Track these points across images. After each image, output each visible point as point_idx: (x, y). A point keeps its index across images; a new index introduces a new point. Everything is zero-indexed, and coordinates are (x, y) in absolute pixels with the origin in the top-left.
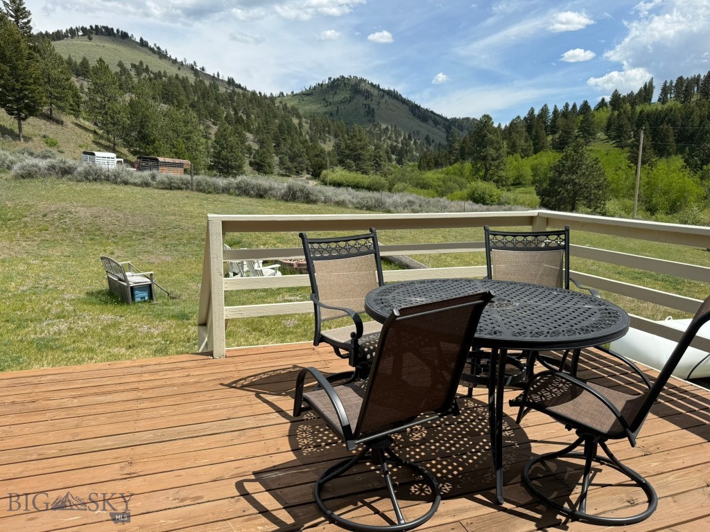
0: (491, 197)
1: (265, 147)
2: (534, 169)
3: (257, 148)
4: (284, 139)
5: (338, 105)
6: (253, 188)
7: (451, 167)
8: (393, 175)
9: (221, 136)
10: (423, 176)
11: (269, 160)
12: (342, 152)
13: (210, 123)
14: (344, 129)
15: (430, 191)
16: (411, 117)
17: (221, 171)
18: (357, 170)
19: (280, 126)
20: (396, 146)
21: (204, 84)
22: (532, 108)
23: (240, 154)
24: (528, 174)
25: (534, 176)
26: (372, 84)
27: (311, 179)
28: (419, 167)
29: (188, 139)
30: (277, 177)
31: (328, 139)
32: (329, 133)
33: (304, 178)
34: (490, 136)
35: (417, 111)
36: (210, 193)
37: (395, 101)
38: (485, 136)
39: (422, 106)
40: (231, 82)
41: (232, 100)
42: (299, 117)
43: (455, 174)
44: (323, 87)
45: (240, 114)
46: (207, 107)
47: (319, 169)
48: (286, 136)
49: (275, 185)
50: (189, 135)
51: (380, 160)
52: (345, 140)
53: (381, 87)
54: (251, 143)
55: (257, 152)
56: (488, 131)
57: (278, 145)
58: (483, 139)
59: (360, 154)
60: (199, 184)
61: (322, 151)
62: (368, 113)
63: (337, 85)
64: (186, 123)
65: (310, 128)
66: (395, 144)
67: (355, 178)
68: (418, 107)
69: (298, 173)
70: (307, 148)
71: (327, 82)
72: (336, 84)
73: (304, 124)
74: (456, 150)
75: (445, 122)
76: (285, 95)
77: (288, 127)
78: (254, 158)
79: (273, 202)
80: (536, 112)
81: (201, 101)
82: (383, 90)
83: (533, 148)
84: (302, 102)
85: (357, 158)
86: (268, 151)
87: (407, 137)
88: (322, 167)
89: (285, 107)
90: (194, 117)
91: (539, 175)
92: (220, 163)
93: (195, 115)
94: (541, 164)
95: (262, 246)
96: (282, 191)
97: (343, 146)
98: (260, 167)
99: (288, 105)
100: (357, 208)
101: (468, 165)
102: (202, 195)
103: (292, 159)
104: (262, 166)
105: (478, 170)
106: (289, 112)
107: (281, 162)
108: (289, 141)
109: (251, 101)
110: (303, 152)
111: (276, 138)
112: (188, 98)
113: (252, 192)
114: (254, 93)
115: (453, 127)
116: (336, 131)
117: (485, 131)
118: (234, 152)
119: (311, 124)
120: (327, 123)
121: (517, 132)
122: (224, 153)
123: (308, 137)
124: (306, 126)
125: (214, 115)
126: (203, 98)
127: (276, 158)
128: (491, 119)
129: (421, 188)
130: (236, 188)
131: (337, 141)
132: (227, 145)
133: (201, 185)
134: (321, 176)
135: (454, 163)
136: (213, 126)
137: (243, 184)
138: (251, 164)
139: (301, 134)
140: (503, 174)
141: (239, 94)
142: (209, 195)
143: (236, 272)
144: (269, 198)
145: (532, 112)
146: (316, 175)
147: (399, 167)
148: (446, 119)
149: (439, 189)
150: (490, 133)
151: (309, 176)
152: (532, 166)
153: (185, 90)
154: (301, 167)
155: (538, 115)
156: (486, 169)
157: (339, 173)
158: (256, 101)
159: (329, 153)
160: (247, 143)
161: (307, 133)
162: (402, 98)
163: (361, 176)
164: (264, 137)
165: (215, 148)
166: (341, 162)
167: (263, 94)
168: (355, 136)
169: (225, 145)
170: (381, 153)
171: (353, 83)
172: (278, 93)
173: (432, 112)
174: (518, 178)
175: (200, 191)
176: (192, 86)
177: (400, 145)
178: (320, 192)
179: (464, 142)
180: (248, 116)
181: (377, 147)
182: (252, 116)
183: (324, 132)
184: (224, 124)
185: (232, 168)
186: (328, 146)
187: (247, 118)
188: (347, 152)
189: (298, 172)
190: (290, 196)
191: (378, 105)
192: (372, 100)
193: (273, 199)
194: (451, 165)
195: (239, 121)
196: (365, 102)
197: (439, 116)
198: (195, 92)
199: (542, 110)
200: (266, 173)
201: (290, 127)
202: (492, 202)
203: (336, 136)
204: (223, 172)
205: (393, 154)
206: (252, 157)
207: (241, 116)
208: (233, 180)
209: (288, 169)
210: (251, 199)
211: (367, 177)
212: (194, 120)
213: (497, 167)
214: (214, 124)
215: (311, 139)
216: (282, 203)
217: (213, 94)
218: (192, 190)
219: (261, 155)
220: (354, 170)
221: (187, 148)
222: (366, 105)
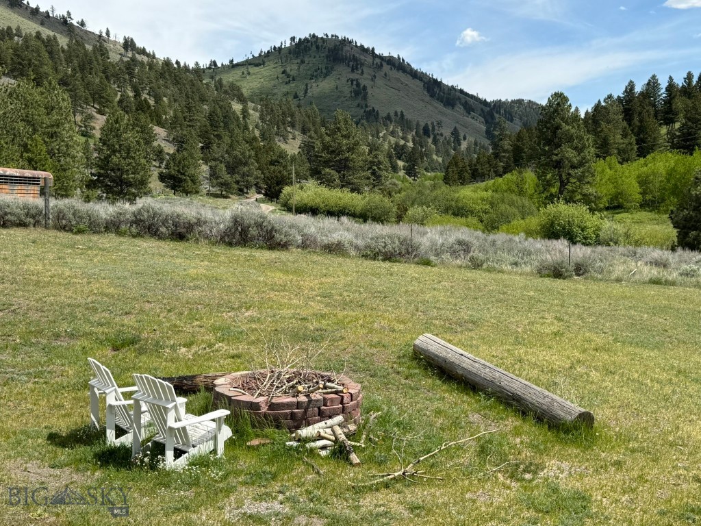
0: (583, 230)
1: (185, 149)
2: (643, 182)
3: (171, 152)
4: (219, 137)
5: (306, 81)
6: (165, 222)
7: (500, 180)
8: (403, 193)
9: (111, 130)
10: (457, 195)
11: (192, 171)
12: (317, 156)
13: (93, 112)
14: (318, 120)
15: (470, 219)
16: (428, 98)
17: (108, 190)
18: (343, 186)
19: (211, 116)
20: (404, 147)
21: (84, 48)
22: (631, 81)
23: (143, 161)
24: (634, 190)
25: (644, 193)
26: (362, 46)
27: (263, 202)
28: (446, 180)
29: (52, 136)
30: (206, 199)
31: (290, 136)
32: (293, 126)
33: (253, 200)
34: (565, 127)
35: (436, 90)
36: (80, 232)
37: (400, 75)
38: (558, 127)
39: (445, 82)
40: (129, 44)
41: (131, 74)
42: (242, 99)
43: (510, 190)
44: (282, 52)
45: (144, 96)
46: (88, 85)
47: (278, 184)
48: (221, 131)
49: (208, 214)
50: (55, 129)
51: (379, 169)
52: (321, 137)
53: (377, 52)
54: (163, 144)
55: (173, 157)
56: (562, 119)
57: (207, 147)
58: (555, 132)
59: (347, 159)
60: (60, 215)
61: (282, 155)
62: (357, 93)
63: (305, 48)
64: (50, 109)
65: (262, 118)
66: (402, 142)
67: (340, 198)
68: (437, 84)
69: (241, 192)
70: (258, 150)
71: (288, 45)
72: (302, 47)
73: (251, 112)
74: (505, 151)
75: (482, 106)
76: (219, 65)
77: (225, 117)
78: (167, 167)
79: (204, 249)
80: (638, 89)
81: (79, 75)
82: (381, 57)
83: (636, 147)
84: (248, 77)
85: (343, 166)
86: (191, 155)
87: (421, 132)
88: (283, 181)
89: (219, 85)
90: (63, 100)
91: (651, 192)
92: (107, 177)
93: (66, 96)
94: (654, 174)
95: (183, 350)
96: (222, 226)
97: (318, 145)
98: (177, 182)
99: (224, 82)
100: (365, 256)
101: (530, 176)
102: (64, 237)
103: (231, 169)
104: (181, 181)
105: (548, 184)
106: (226, 92)
107: (214, 175)
108: (227, 140)
109: (162, 75)
110: (250, 157)
111: (204, 135)
112: (56, 70)
113: (163, 230)
114: (167, 63)
115: (497, 116)
116: (304, 122)
117: (558, 120)
118: (133, 158)
119: (262, 111)
120: (289, 109)
121: (609, 122)
122: (115, 159)
123: (257, 133)
124: (254, 115)
125: (100, 99)
126: (82, 70)
127: (205, 168)
128: (566, 99)
129: (455, 215)
130: (132, 222)
131: (306, 138)
132: (120, 145)
133: (63, 218)
134: (282, 195)
135: (505, 173)
136: (98, 116)
137: (146, 215)
138: (162, 178)
139: (246, 128)
140: (592, 190)
141: (142, 63)
142: (78, 237)
143: (124, 425)
144: (197, 241)
145: (630, 88)
146: (272, 195)
147: (410, 179)
148: (485, 103)
149: (485, 217)
150: (567, 123)
151: (261, 196)
152: (638, 177)
153: (52, 58)
154: (247, 181)
155: (642, 94)
156: (562, 182)
157: (311, 191)
158: (170, 76)
159: (293, 159)
160: (155, 144)
161: (257, 126)
162: (412, 69)
163: (350, 195)
164: (185, 133)
165: (99, 150)
166: (316, 173)
167: (182, 64)
168: (339, 129)
169: (117, 147)
170: (381, 158)
171: (331, 46)
172: (208, 63)
173: (461, 91)
174: (616, 197)
175: (63, 228)
176: (63, 51)
177: (410, 144)
178: (292, 226)
179: (519, 137)
180: (158, 99)
181: (373, 148)
182: (165, 99)
183: (284, 124)
184: (117, 111)
185: (129, 185)
186: (292, 146)
187: (156, 102)
188: (325, 155)
189: (241, 190)
190: (237, 236)
191: (372, 80)
192: (362, 73)
193: (203, 242)
194: (501, 176)
195: (142, 107)
196: (352, 76)
197: (472, 97)
198: (69, 60)
199: (648, 84)
200: (187, 193)
201: (228, 115)
202: (585, 238)
203: (304, 131)
204: (112, 193)
205: (400, 159)
206: (163, 166)
207: (145, 99)
208: (127, 205)
209: (224, 185)
210: (162, 243)
211: (360, 197)
212: (63, 104)
213: (580, 179)
214: (100, 112)
215: (263, 135)
216: (221, 250)
217: (99, 64)
218: (46, 227)
219: (180, 162)
220: (337, 186)
221: (51, 153)
222: (352, 81)
